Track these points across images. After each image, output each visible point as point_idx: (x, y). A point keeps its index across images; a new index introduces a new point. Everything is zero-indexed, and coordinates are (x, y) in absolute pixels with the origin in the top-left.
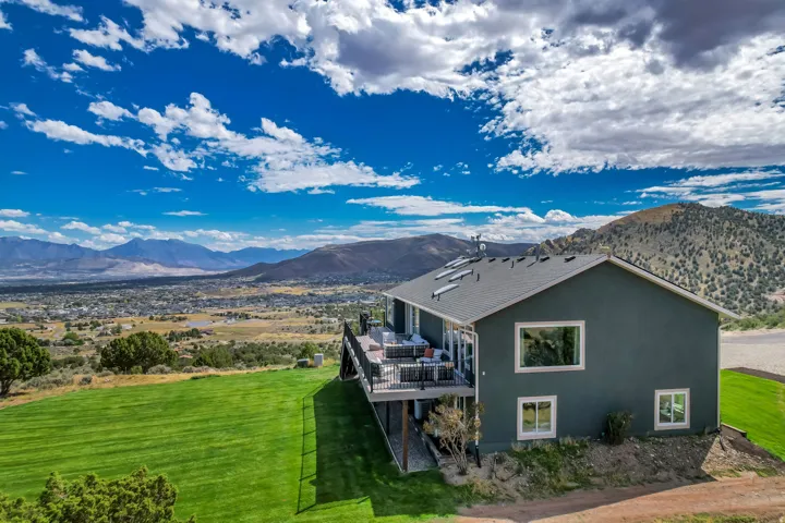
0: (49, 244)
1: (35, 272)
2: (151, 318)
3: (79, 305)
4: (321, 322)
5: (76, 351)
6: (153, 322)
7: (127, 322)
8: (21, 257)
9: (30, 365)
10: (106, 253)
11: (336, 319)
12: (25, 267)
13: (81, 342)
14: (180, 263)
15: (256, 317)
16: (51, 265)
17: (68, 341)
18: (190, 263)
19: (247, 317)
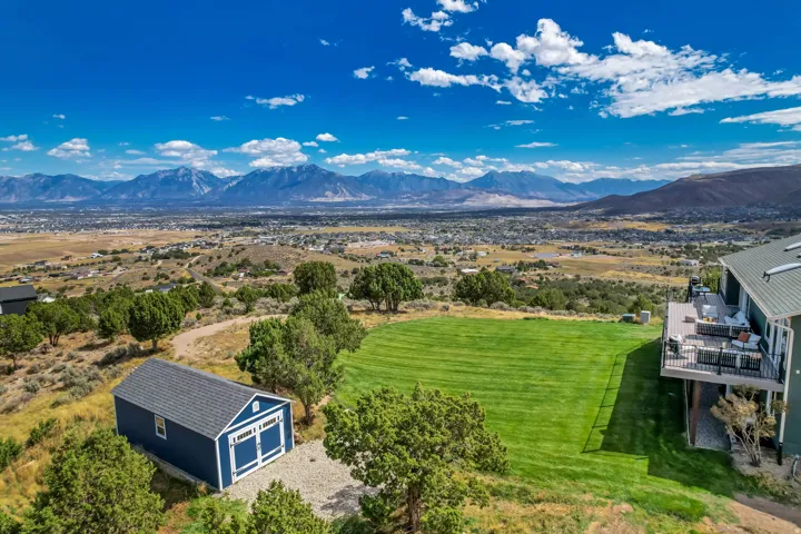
0: (424, 177)
1: (413, 202)
2: (503, 247)
3: (444, 231)
4: (678, 264)
5: (443, 272)
6: (504, 251)
7: (483, 249)
8: (404, 189)
9: (409, 292)
10: (467, 186)
11: (697, 262)
12: (408, 197)
13: (446, 265)
14: (532, 194)
15: (605, 253)
16: (425, 196)
17: (437, 262)
18: (539, 194)
19: (594, 252)
